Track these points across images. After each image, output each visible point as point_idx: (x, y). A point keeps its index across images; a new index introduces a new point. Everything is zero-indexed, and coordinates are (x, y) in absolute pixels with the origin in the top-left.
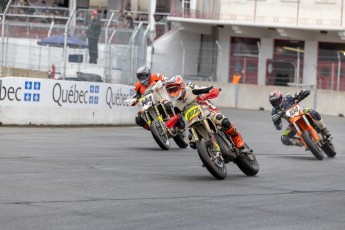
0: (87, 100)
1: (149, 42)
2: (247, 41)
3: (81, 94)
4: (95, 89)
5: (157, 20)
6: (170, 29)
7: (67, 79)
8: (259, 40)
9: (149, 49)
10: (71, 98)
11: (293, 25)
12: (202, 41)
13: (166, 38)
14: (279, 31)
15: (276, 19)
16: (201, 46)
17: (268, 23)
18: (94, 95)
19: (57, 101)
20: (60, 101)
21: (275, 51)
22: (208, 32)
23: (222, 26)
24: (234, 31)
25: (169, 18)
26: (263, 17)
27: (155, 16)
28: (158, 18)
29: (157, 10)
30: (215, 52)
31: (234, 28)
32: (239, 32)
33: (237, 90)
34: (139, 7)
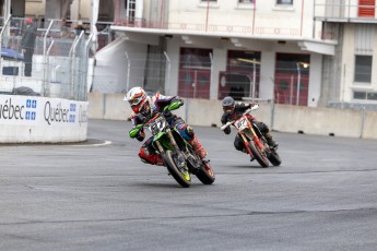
0: (23, 115)
1: (91, 54)
2: (198, 51)
3: (17, 110)
4: (33, 104)
5: (99, 30)
6: (113, 39)
7: (1, 93)
8: (211, 51)
9: (91, 61)
10: (6, 114)
11: (248, 35)
12: (148, 52)
13: (110, 49)
14: (233, 41)
15: (230, 28)
16: (148, 57)
17: (221, 32)
18: (31, 110)
21: (228, 62)
22: (155, 43)
23: (170, 36)
24: (184, 41)
25: (112, 27)
26: (215, 26)
27: (97, 25)
28: (100, 27)
29: (99, 19)
30: (163, 65)
31: (184, 38)
32: (189, 42)
33: (187, 105)
34: (80, 15)
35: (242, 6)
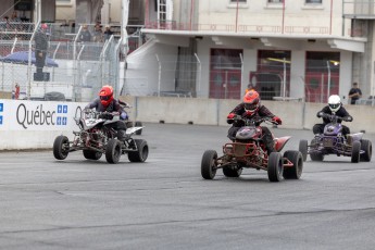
0: (55, 120)
1: (122, 57)
2: (228, 52)
3: (48, 115)
4: (63, 109)
5: (129, 33)
6: (144, 42)
7: (32, 99)
8: (241, 51)
9: (122, 64)
10: (38, 120)
11: (278, 34)
12: (179, 54)
13: (140, 52)
14: (263, 41)
15: (259, 28)
16: (179, 59)
17: (251, 32)
18: (62, 115)
19: (22, 124)
20: (26, 124)
21: (259, 62)
22: (186, 45)
23: (200, 37)
24: (214, 42)
25: (143, 30)
26: (245, 26)
27: (128, 28)
28: (130, 31)
29: (129, 23)
30: (194, 66)
31: (214, 39)
32: (219, 43)
33: (218, 105)
34: (110, 19)
35: (271, 6)
